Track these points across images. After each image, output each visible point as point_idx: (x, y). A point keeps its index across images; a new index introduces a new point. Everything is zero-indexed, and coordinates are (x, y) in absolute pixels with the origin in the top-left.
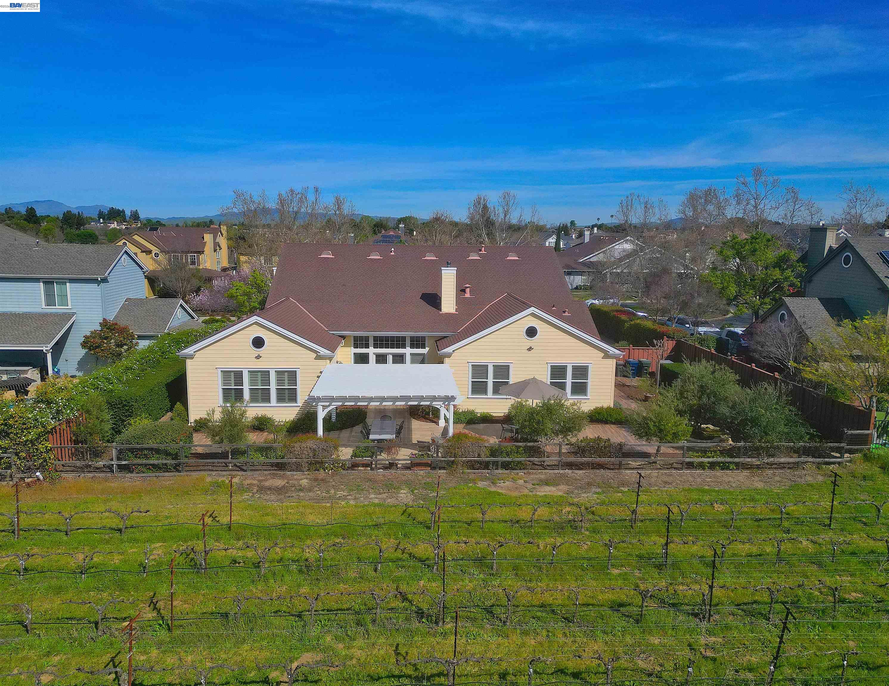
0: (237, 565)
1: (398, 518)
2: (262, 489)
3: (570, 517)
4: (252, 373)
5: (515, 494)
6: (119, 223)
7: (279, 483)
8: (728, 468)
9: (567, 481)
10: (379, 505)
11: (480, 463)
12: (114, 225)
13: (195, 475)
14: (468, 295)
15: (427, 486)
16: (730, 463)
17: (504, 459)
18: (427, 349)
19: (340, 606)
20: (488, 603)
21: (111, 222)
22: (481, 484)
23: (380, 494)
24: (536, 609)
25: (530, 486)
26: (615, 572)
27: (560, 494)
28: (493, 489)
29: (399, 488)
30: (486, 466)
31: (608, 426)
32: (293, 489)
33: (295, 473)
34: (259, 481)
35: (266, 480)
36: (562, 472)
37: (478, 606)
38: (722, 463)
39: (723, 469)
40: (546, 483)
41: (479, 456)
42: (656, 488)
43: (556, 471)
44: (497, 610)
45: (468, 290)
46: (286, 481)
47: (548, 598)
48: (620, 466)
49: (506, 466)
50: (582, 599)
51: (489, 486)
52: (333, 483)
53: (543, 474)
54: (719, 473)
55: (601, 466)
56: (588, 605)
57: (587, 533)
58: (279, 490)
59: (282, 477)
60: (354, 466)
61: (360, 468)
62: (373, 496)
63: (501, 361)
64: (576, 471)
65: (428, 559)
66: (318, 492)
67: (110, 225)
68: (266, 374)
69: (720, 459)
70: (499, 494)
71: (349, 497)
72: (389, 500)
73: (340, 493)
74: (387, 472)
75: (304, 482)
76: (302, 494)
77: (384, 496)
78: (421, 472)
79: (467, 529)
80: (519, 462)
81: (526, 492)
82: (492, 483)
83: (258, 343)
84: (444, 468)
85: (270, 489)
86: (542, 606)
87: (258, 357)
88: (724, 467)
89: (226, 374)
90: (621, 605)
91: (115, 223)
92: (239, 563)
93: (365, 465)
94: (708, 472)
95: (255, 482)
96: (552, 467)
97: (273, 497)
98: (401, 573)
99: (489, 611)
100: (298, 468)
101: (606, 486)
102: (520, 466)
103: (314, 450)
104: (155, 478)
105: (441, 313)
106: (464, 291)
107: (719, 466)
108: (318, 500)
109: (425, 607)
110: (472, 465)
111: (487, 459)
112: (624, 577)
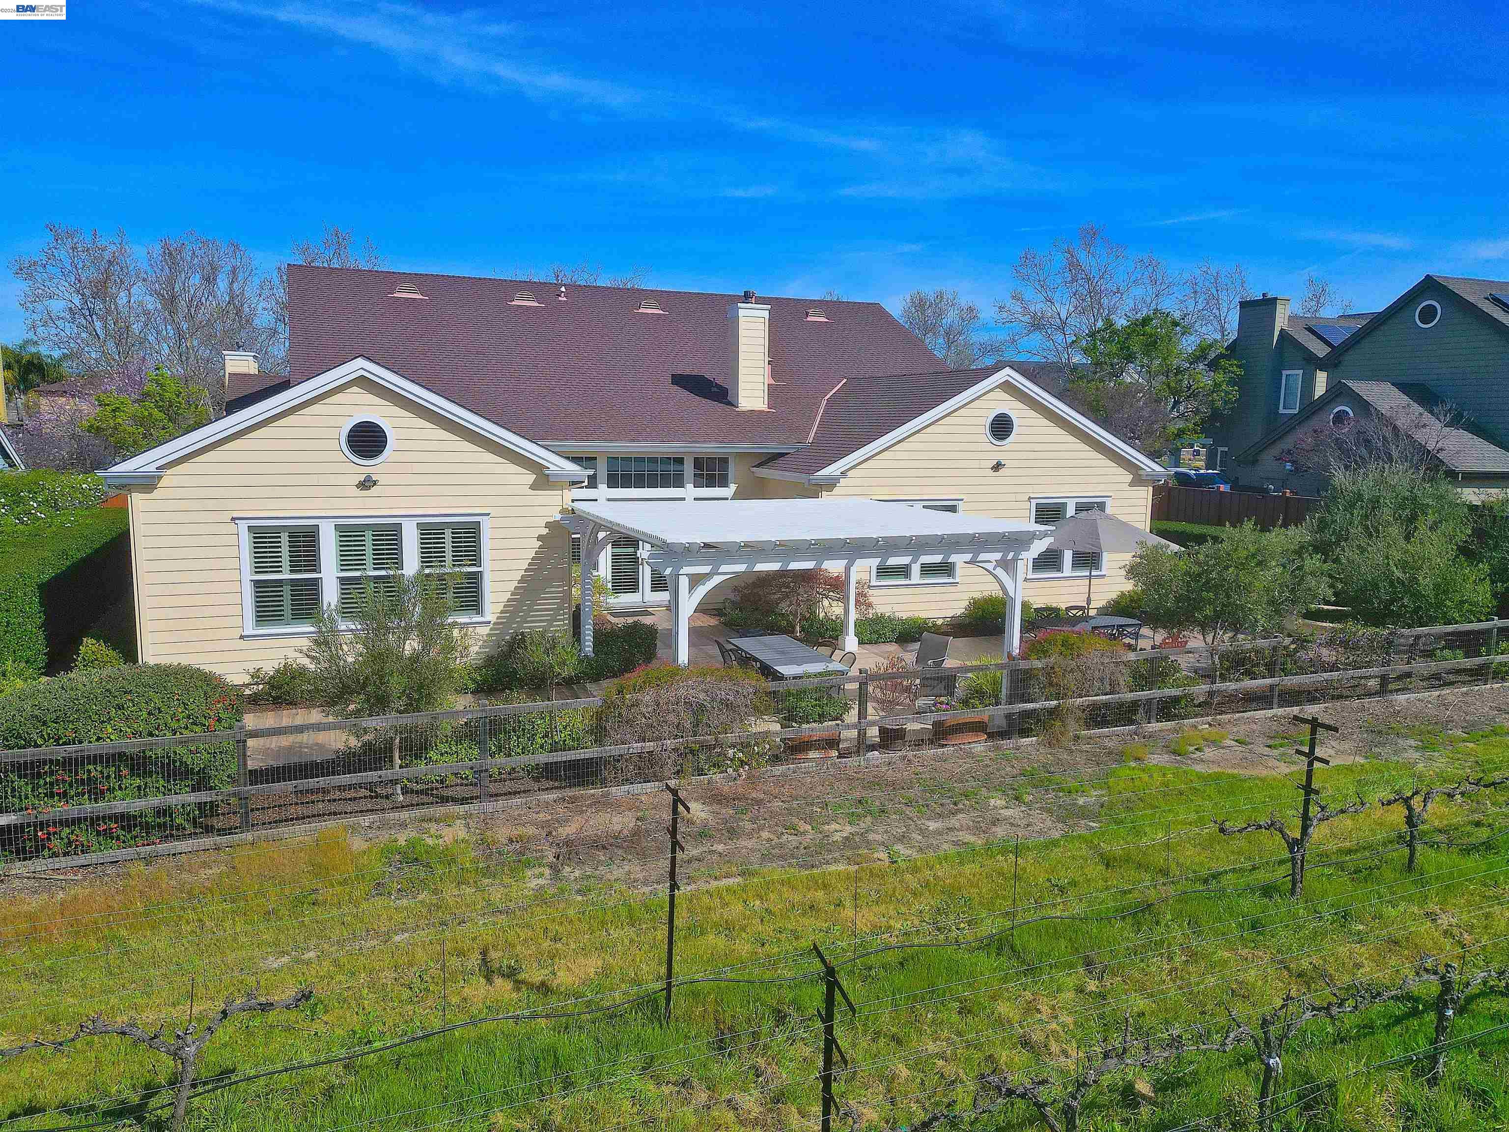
4: (349, 531)
14: (770, 380)
18: (733, 487)
41: (1113, 689)
53: (1248, 722)
61: (812, 755)
63: (939, 495)
68: (388, 534)
82: (1175, 754)
83: (367, 440)
87: (367, 484)
89: (264, 534)
93: (826, 744)
105: (736, 410)
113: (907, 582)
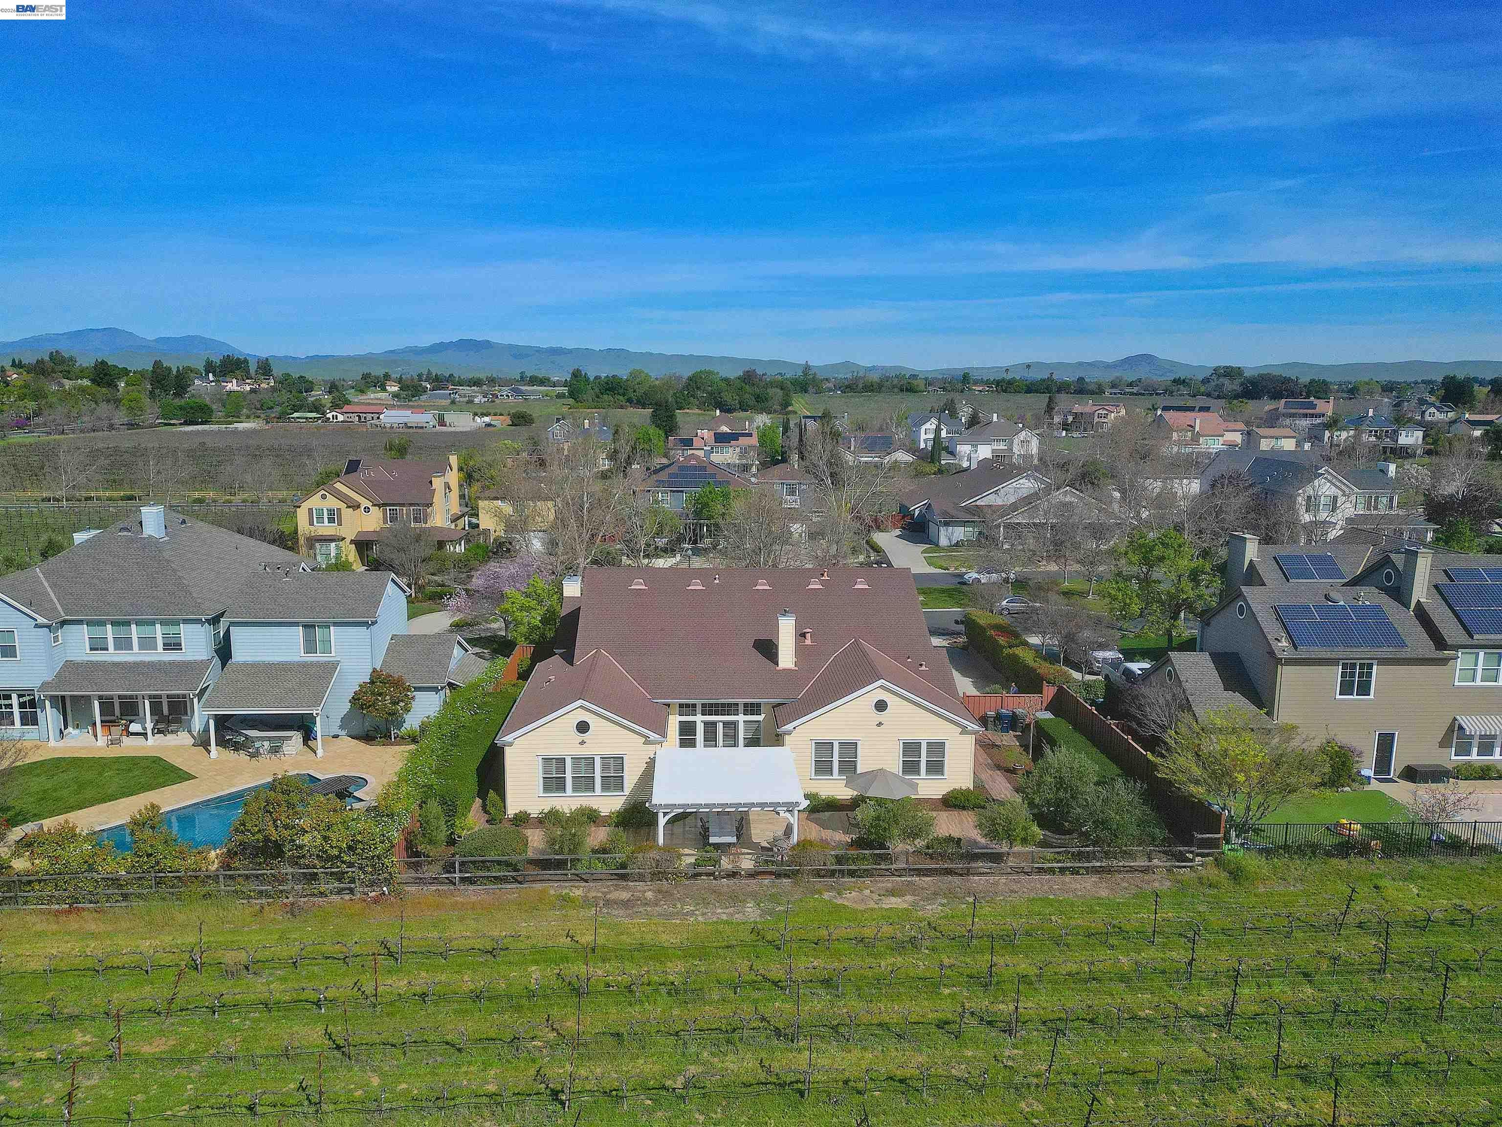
0: (611, 988)
1: (749, 938)
2: (608, 903)
3: (913, 933)
4: (576, 760)
5: (861, 907)
6: (241, 381)
7: (625, 895)
8: (1078, 873)
9: (911, 889)
10: (727, 922)
11: (827, 870)
12: (232, 386)
13: (538, 886)
14: (808, 642)
15: (774, 898)
16: (1080, 867)
17: (850, 867)
18: (763, 716)
19: (709, 1026)
20: (835, 1023)
21: (228, 379)
22: (827, 896)
23: (727, 908)
24: (874, 1027)
25: (876, 897)
26: (947, 991)
27: (905, 906)
28: (839, 901)
29: (744, 901)
30: (832, 873)
31: (965, 812)
32: (639, 902)
33: (637, 884)
34: (603, 893)
35: (610, 892)
36: (909, 879)
37: (826, 1025)
38: (1071, 867)
39: (1072, 874)
40: (892, 893)
41: (825, 864)
42: (1002, 898)
43: (903, 879)
44: (842, 1030)
45: (808, 635)
46: (631, 893)
47: (885, 1018)
48: (968, 872)
49: (852, 874)
50: (913, 1018)
51: (835, 897)
52: (678, 896)
53: (889, 882)
54: (1068, 878)
55: (949, 872)
56: (919, 1023)
57: (927, 951)
58: (626, 904)
59: (625, 888)
60: (696, 876)
61: (702, 877)
62: (720, 911)
63: (848, 737)
64: (923, 879)
65: (780, 981)
66: (665, 907)
67: (225, 384)
68: (590, 761)
69: (1069, 865)
70: (845, 907)
71: (697, 912)
72: (737, 916)
73: (687, 908)
74: (732, 882)
75: (649, 895)
76: (649, 909)
77: (731, 910)
78: (767, 881)
79: (814, 949)
80: (865, 870)
81: (872, 905)
82: (838, 894)
83: (583, 727)
84: (789, 877)
85: (615, 902)
86: (880, 1025)
87: (582, 743)
88: (1075, 872)
89: (547, 760)
90: (947, 1023)
91: (234, 381)
92: (613, 987)
93: (708, 874)
94: (1058, 878)
95: (600, 895)
96: (899, 873)
97: (621, 912)
98: (756, 995)
99: (835, 1028)
100: (641, 878)
101: (951, 894)
102: (868, 873)
103: (658, 861)
104: (498, 890)
105: (778, 668)
106: (803, 635)
107: (1070, 871)
108: (669, 916)
109: (781, 1026)
110: (818, 874)
111: (833, 868)
112: (952, 996)
113: (831, 778)
